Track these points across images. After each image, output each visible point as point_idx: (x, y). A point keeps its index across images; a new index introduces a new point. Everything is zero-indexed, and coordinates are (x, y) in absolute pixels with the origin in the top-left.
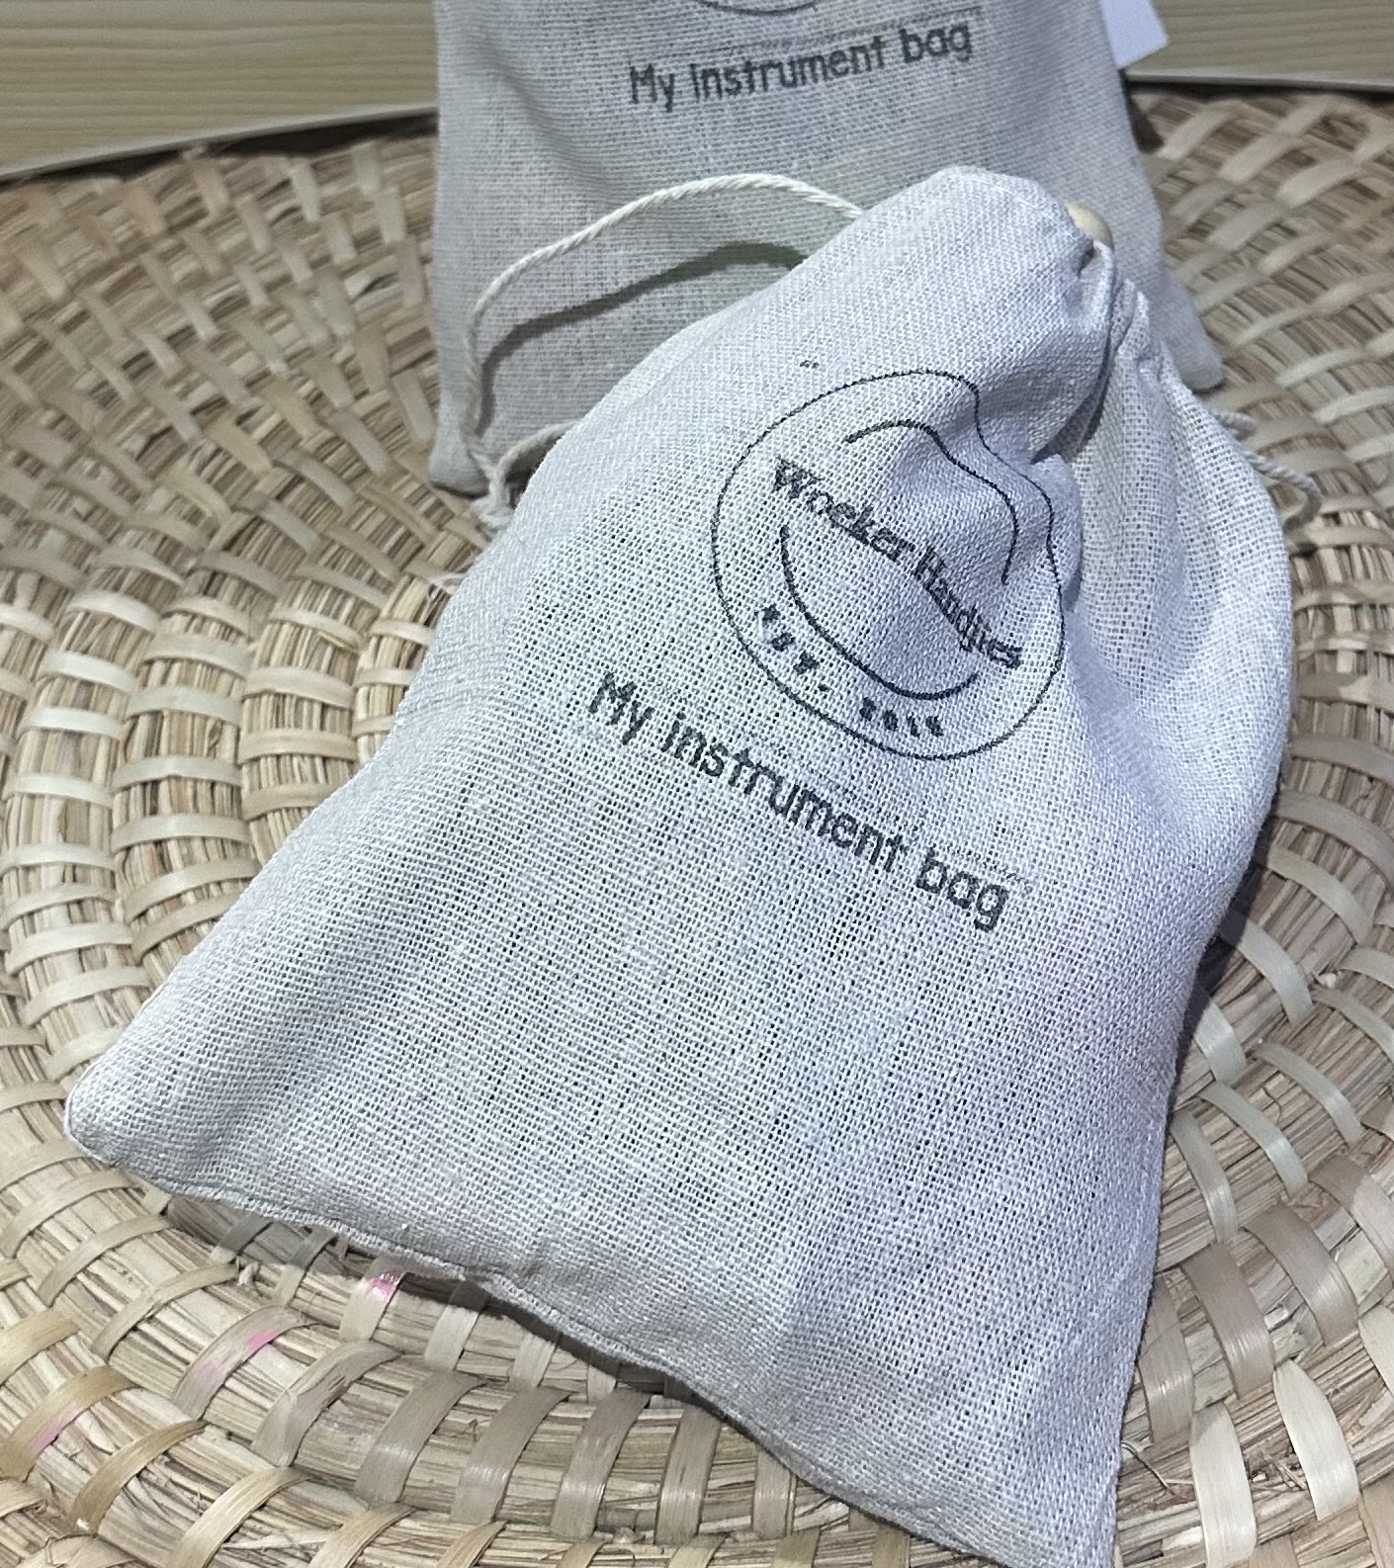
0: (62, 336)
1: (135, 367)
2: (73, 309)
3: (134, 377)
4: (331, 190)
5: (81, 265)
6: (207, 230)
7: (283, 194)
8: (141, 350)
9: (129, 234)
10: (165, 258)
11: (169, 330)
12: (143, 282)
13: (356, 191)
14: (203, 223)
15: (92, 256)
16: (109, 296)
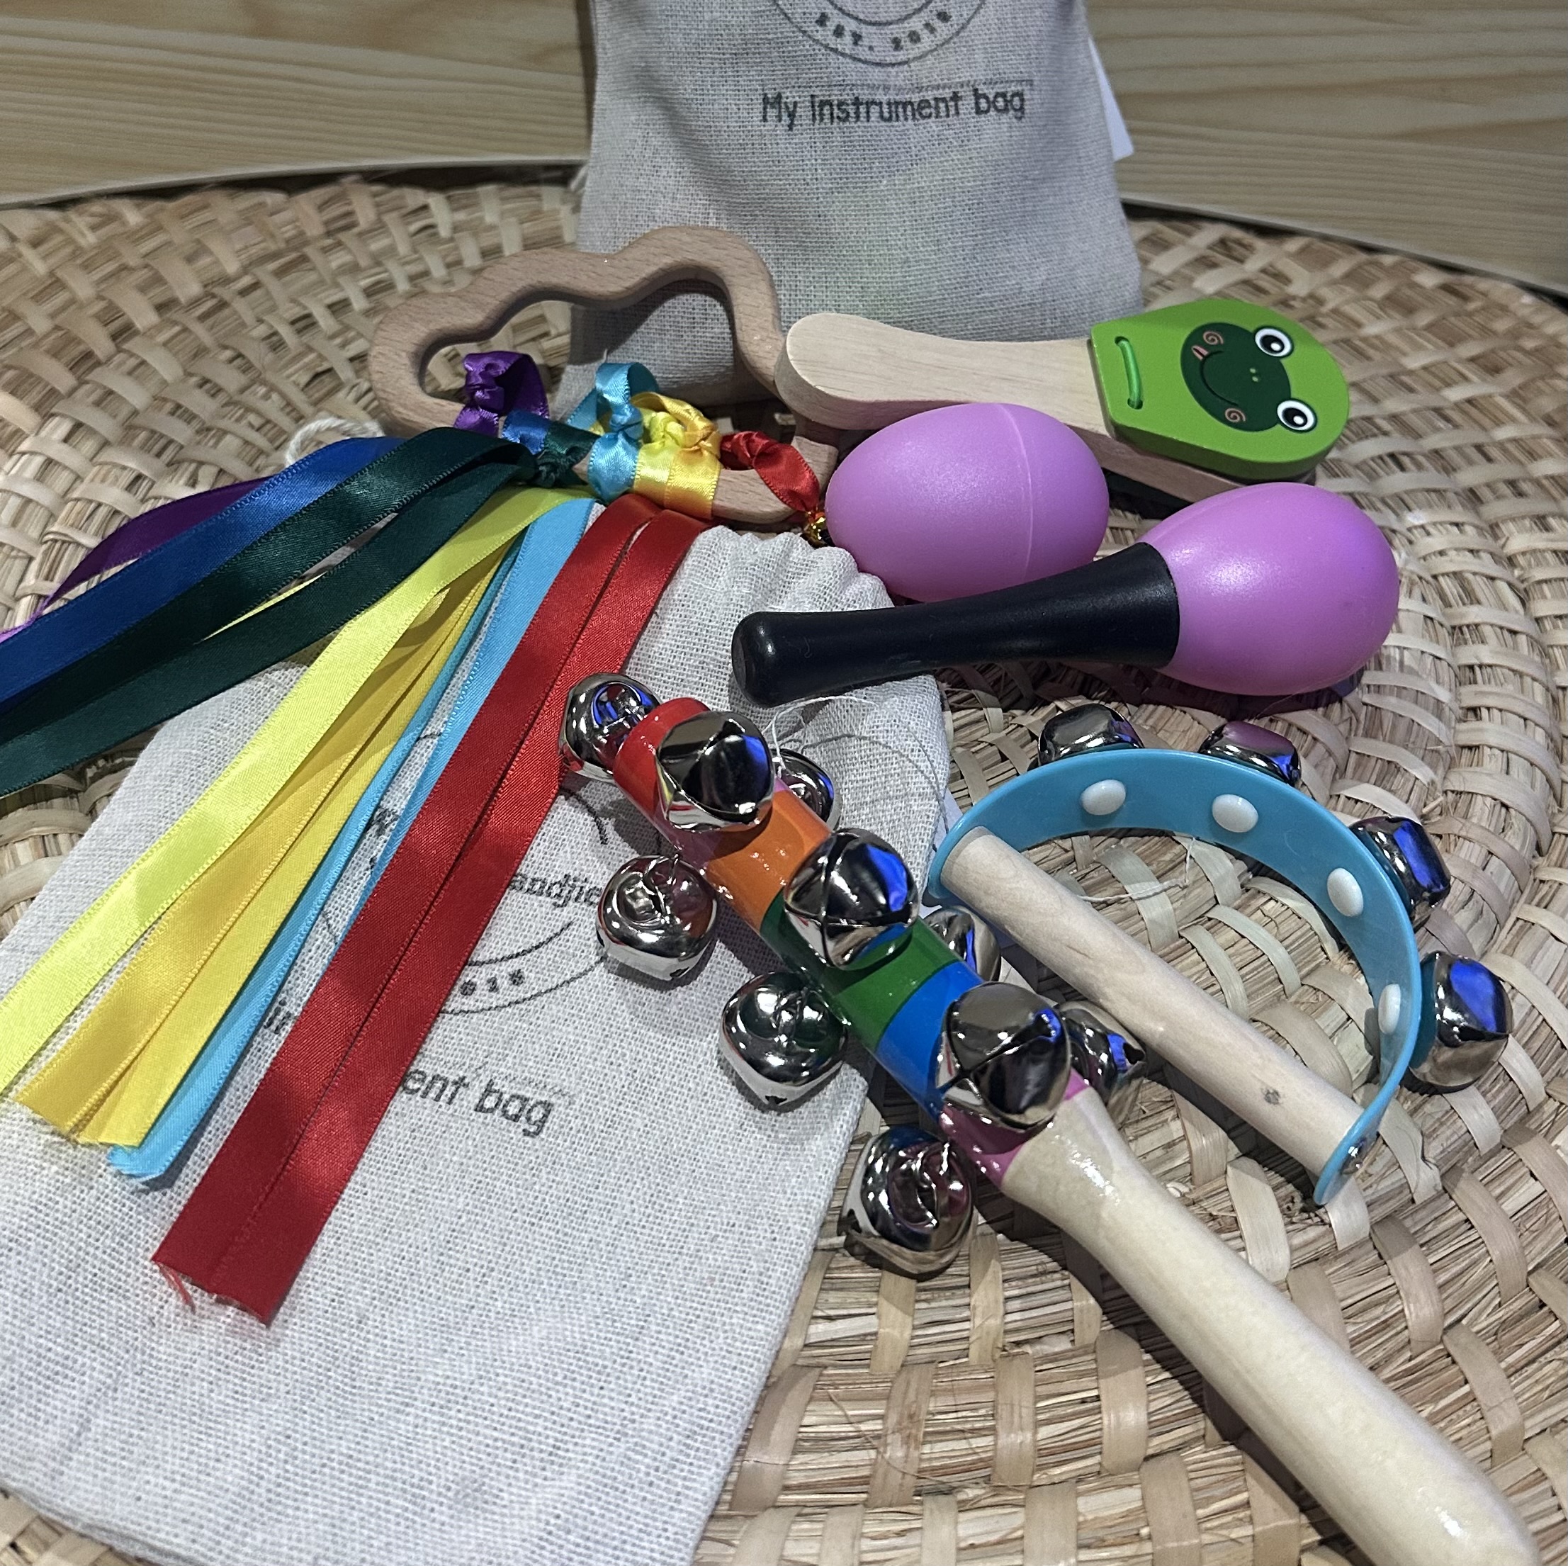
0: (238, 298)
1: (300, 325)
2: (246, 281)
3: (299, 332)
4: (461, 216)
5: (253, 251)
6: (360, 234)
7: (423, 214)
8: (306, 312)
9: (294, 232)
10: (325, 250)
11: (329, 301)
12: (308, 266)
13: (481, 219)
14: (356, 230)
15: (263, 245)
16: (280, 273)
